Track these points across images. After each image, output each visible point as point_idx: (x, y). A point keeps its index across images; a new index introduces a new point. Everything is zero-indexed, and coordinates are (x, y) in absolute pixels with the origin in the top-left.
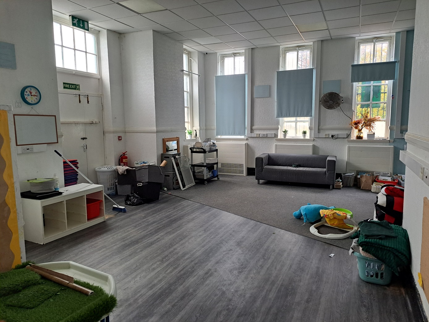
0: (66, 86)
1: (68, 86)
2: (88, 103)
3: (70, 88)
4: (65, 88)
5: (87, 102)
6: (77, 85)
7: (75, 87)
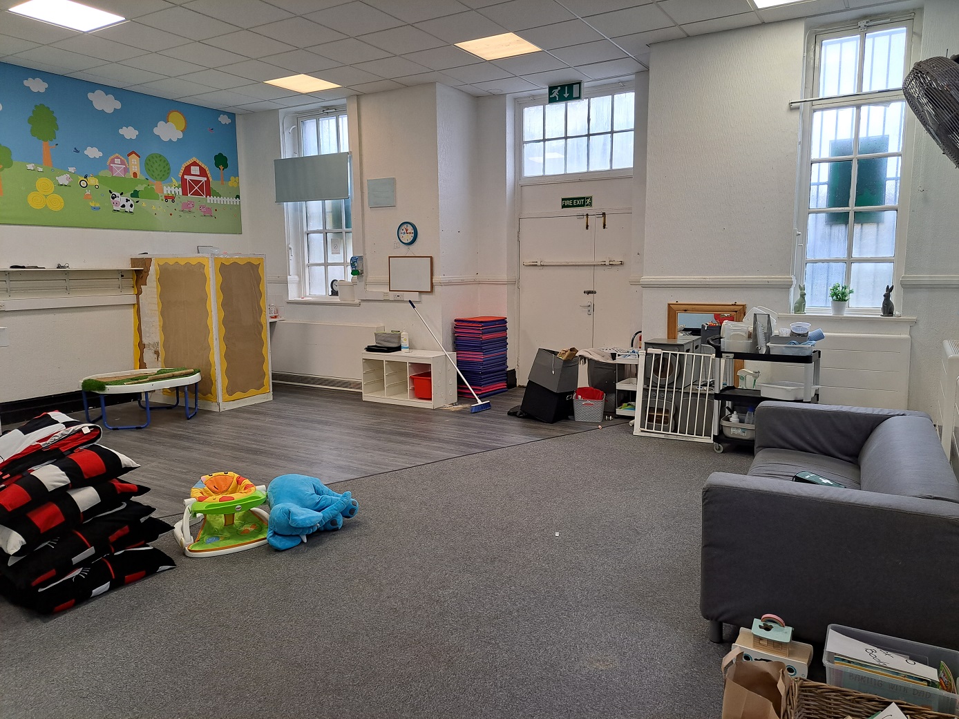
0: (567, 203)
1: (569, 203)
2: (604, 228)
3: (573, 206)
4: (564, 206)
5: (603, 225)
6: (588, 198)
7: (583, 202)
